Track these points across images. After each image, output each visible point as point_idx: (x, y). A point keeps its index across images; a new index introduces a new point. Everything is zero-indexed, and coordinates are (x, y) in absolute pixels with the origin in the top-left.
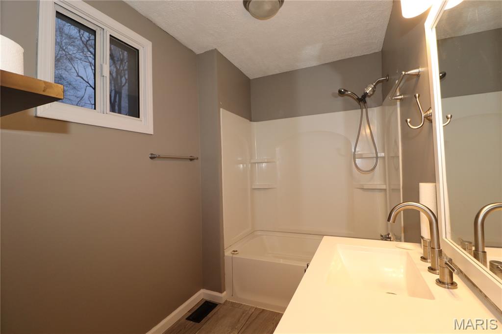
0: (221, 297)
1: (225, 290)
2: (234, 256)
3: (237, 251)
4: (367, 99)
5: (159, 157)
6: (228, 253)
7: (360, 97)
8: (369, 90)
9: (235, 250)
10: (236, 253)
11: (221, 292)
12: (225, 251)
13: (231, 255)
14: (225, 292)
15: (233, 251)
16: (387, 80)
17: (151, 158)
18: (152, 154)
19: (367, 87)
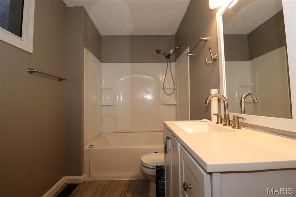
0: (81, 179)
1: (83, 174)
2: (91, 148)
3: (93, 145)
4: (170, 57)
5: (38, 72)
6: (86, 147)
7: (167, 55)
8: (171, 52)
9: (92, 145)
10: (92, 146)
11: (80, 175)
12: (84, 146)
13: (89, 148)
14: (83, 175)
15: (90, 146)
16: (179, 49)
17: (30, 72)
18: (30, 69)
19: (170, 50)
